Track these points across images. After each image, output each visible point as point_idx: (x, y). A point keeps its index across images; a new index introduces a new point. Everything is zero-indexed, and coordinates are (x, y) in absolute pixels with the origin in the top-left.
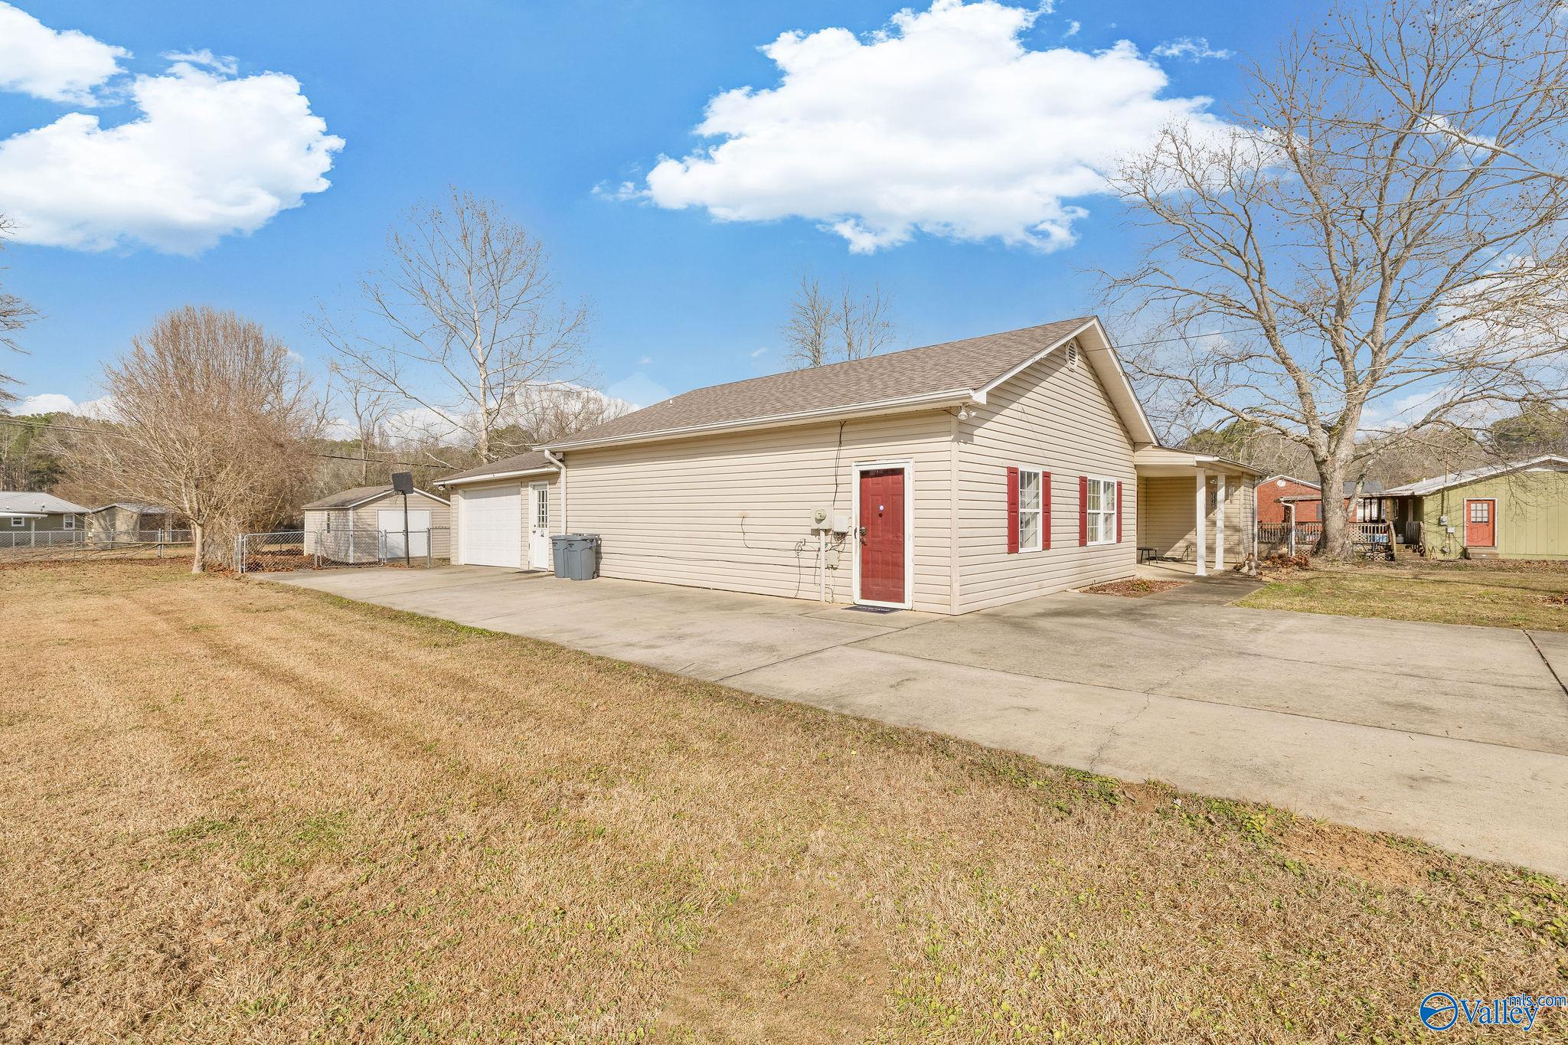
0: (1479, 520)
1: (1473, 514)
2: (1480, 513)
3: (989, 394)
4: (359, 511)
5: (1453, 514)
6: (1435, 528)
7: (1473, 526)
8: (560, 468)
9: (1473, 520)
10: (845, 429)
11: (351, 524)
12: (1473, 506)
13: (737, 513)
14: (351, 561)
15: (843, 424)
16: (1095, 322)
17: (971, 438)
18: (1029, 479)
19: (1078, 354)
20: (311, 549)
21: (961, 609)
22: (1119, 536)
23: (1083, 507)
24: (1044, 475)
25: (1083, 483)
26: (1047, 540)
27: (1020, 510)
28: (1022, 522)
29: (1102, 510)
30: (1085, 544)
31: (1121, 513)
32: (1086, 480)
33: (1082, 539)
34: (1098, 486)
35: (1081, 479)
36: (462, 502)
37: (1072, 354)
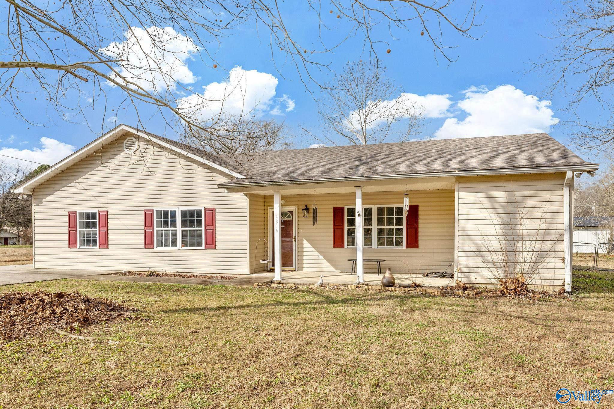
16: (123, 127)
17: (42, 202)
18: (88, 216)
19: (139, 142)
21: (36, 267)
22: (211, 244)
23: (149, 227)
24: (100, 212)
25: (148, 213)
26: (104, 244)
27: (78, 230)
28: (82, 235)
29: (179, 228)
30: (152, 247)
31: (213, 229)
32: (152, 211)
33: (149, 245)
34: (173, 214)
35: (146, 211)
37: (131, 145)
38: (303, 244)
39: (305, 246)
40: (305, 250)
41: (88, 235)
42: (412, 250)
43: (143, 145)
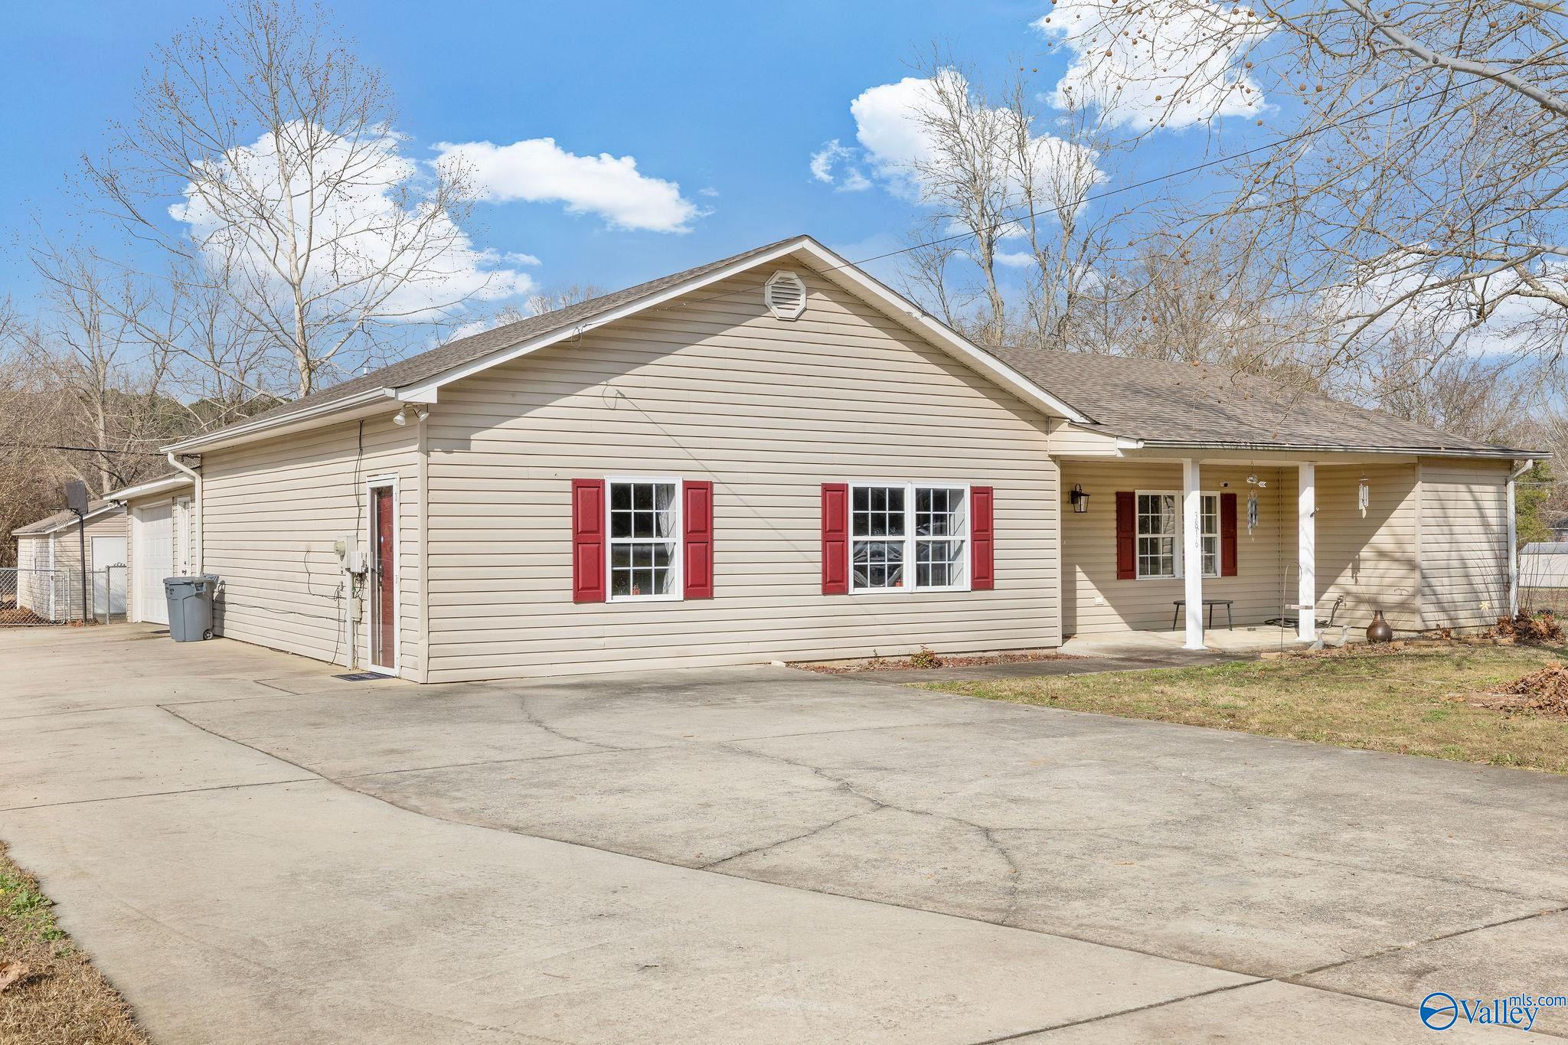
3: (440, 389)
4: (62, 539)
8: (194, 478)
10: (365, 431)
11: (52, 559)
13: (303, 546)
14: (52, 618)
15: (362, 423)
16: (806, 244)
17: (465, 444)
18: (644, 495)
19: (810, 291)
20: (23, 599)
21: (434, 677)
22: (983, 578)
23: (833, 534)
24: (688, 486)
25: (833, 494)
26: (699, 585)
27: (610, 540)
28: (620, 556)
29: (910, 536)
30: (844, 591)
31: (989, 539)
32: (842, 488)
33: (834, 584)
34: (897, 498)
35: (827, 488)
36: (138, 526)
37: (787, 294)
38: (1074, 582)
39: (1079, 585)
40: (1079, 594)
41: (642, 557)
42: (1230, 580)
43: (821, 301)
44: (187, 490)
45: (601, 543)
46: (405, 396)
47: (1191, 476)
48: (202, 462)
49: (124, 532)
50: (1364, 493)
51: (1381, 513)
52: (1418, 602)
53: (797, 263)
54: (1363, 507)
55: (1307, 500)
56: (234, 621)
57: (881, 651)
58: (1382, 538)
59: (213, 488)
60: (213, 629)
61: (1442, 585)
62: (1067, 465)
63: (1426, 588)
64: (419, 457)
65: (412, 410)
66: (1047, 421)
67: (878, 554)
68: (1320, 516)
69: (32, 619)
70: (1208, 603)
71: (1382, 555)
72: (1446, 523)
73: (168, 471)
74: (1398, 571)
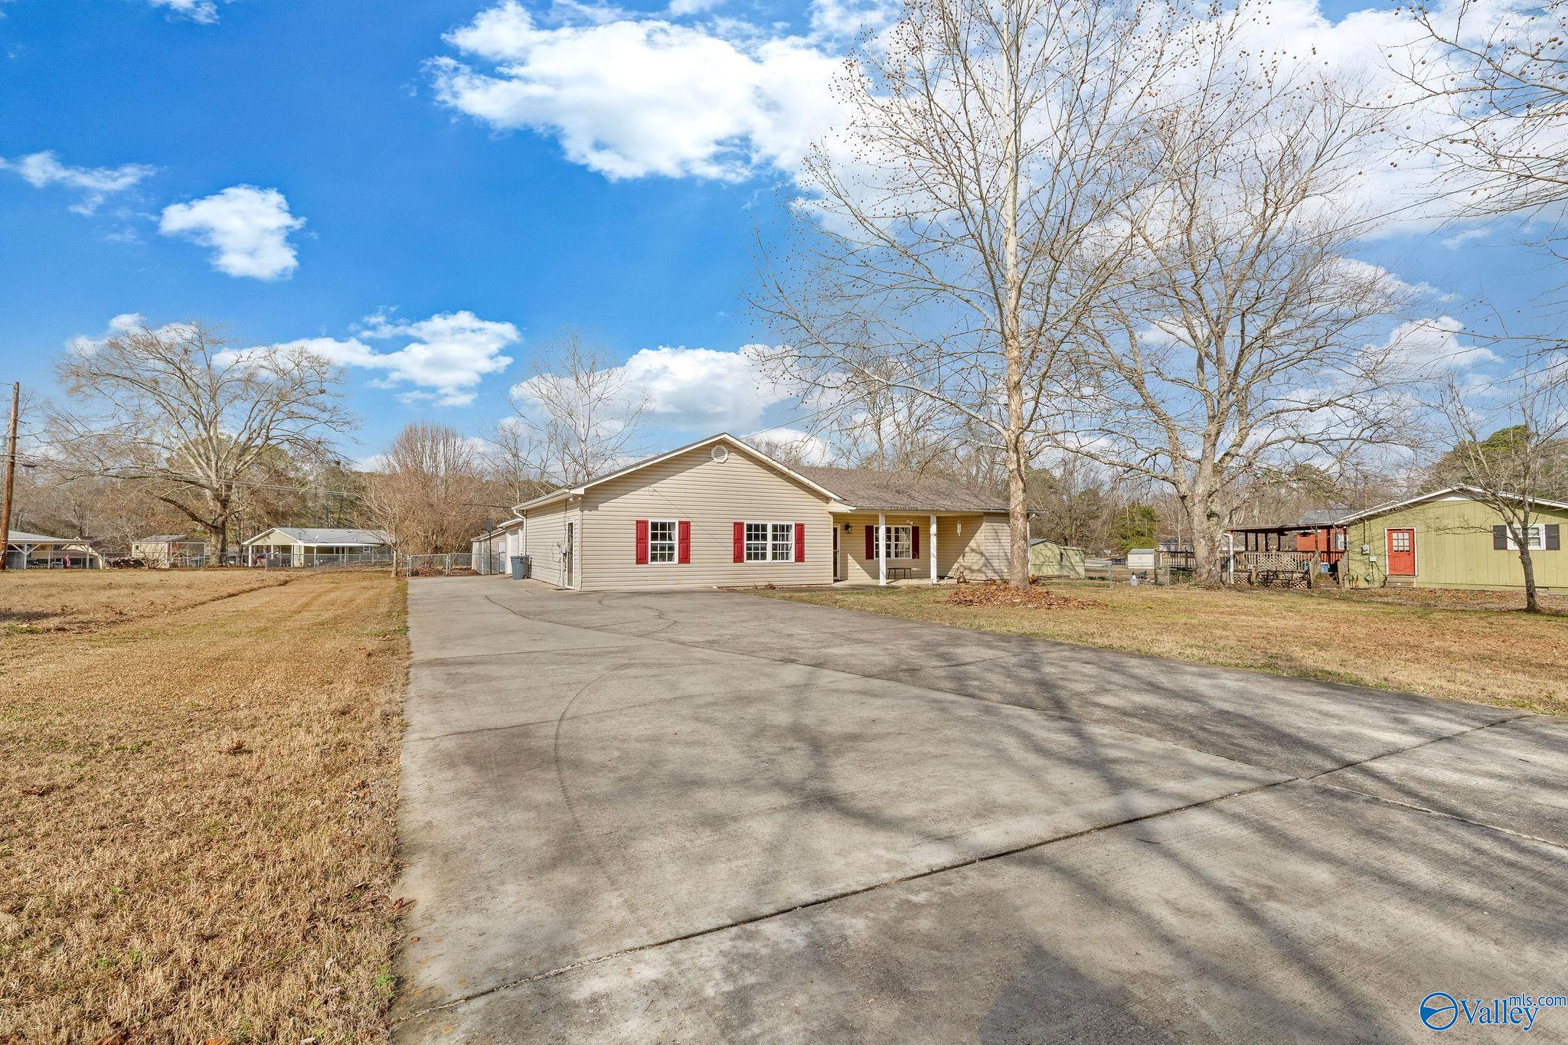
0: (1401, 549)
1: (1395, 543)
2: (1401, 542)
3: (585, 490)
4: (485, 542)
5: (1376, 543)
6: (1359, 557)
7: (1395, 555)
8: (523, 519)
9: (1395, 549)
11: (482, 550)
12: (1395, 535)
13: (551, 544)
14: (480, 572)
16: (727, 436)
17: (596, 509)
18: (663, 526)
19: (729, 452)
20: (474, 567)
21: (584, 589)
22: (800, 557)
23: (738, 540)
24: (680, 523)
25: (738, 526)
26: (685, 558)
27: (650, 542)
28: (654, 548)
29: (770, 542)
30: (742, 561)
31: (803, 543)
32: (742, 524)
33: (738, 558)
34: (764, 527)
35: (735, 524)
36: (509, 537)
37: (720, 453)
38: (847, 560)
39: (849, 561)
40: (849, 564)
41: (663, 548)
42: (916, 560)
43: (734, 456)
44: (521, 524)
45: (647, 543)
46: (573, 492)
47: (882, 520)
48: (526, 513)
49: (505, 540)
50: (959, 526)
51: (969, 535)
52: (984, 569)
53: (723, 442)
54: (959, 531)
55: (933, 529)
56: (535, 572)
57: (757, 584)
58: (972, 544)
59: (531, 523)
60: (527, 574)
61: (996, 563)
62: (837, 517)
63: (988, 563)
64: (579, 513)
65: (575, 497)
66: (827, 499)
67: (756, 549)
68: (939, 535)
69: (476, 573)
70: (889, 569)
71: (972, 550)
72: (997, 537)
73: (514, 517)
74: (978, 557)
